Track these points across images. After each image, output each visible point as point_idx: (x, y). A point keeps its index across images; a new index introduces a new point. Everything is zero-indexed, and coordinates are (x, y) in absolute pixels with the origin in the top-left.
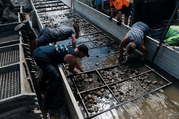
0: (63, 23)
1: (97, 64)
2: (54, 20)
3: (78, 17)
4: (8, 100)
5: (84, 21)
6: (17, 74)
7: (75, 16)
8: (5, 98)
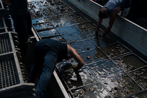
0: (45, 10)
1: (89, 57)
2: (35, 7)
3: (62, 4)
4: (8, 89)
5: (70, 9)
6: (11, 64)
7: (59, 2)
8: (6, 88)
